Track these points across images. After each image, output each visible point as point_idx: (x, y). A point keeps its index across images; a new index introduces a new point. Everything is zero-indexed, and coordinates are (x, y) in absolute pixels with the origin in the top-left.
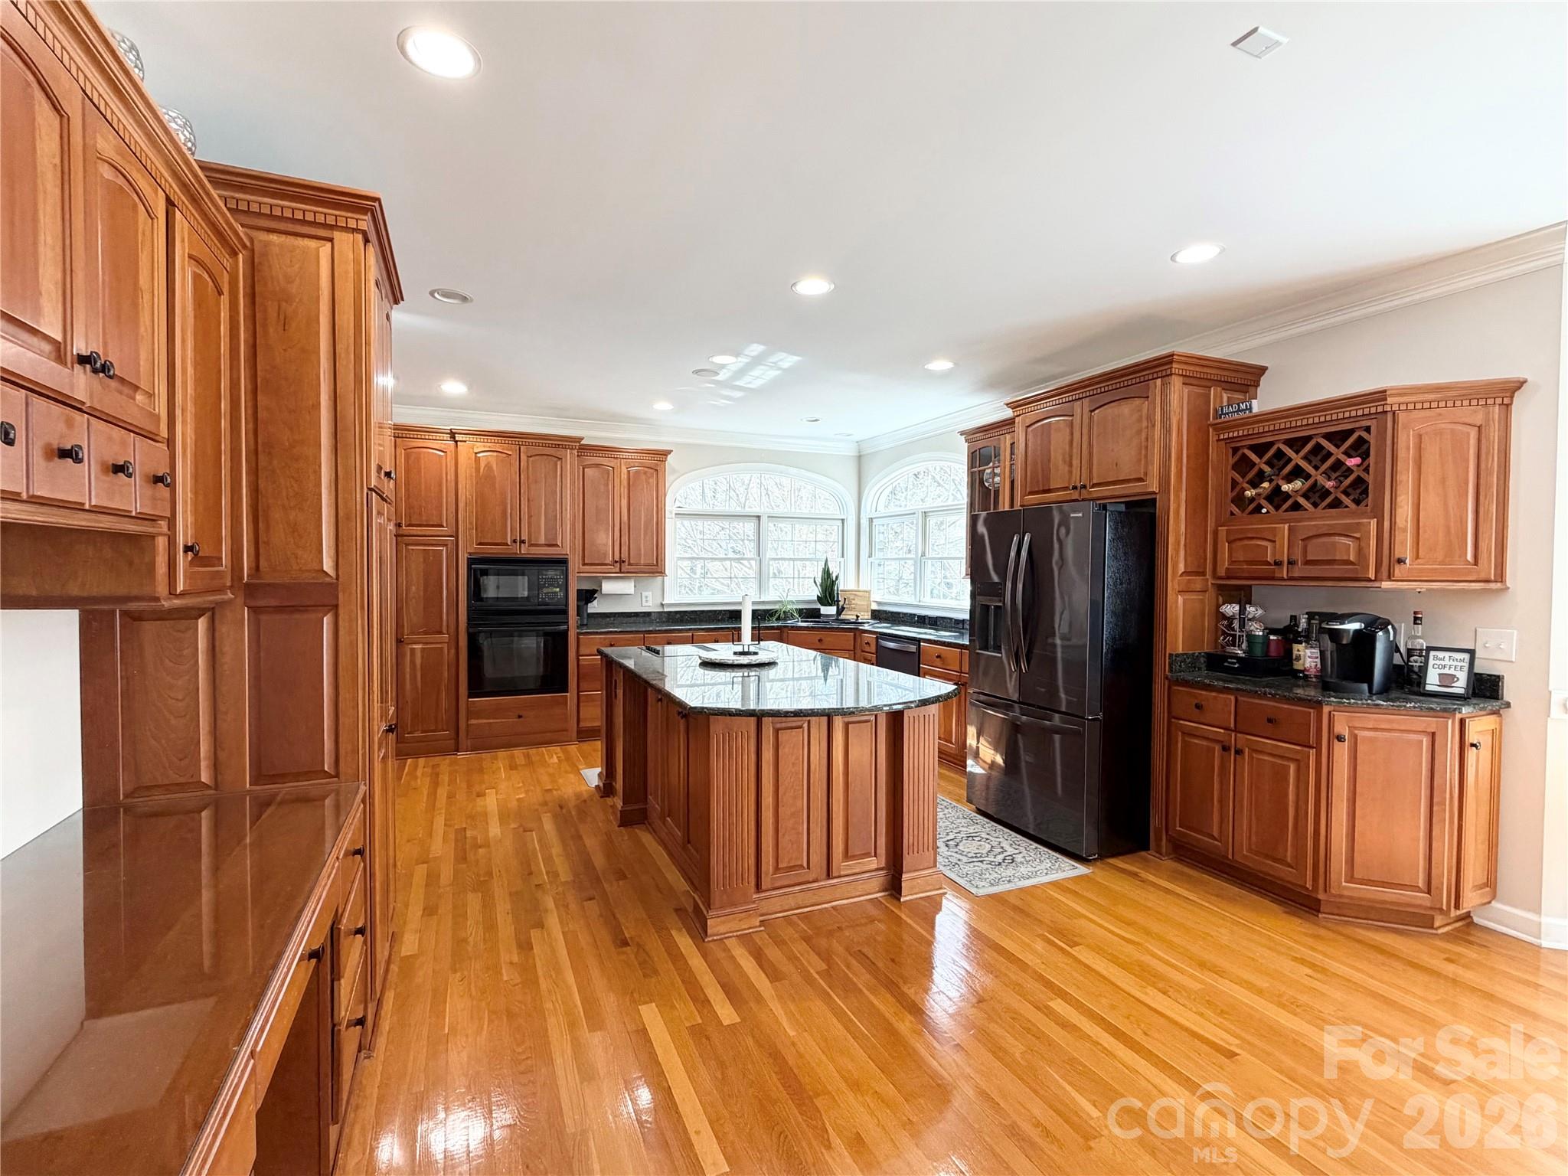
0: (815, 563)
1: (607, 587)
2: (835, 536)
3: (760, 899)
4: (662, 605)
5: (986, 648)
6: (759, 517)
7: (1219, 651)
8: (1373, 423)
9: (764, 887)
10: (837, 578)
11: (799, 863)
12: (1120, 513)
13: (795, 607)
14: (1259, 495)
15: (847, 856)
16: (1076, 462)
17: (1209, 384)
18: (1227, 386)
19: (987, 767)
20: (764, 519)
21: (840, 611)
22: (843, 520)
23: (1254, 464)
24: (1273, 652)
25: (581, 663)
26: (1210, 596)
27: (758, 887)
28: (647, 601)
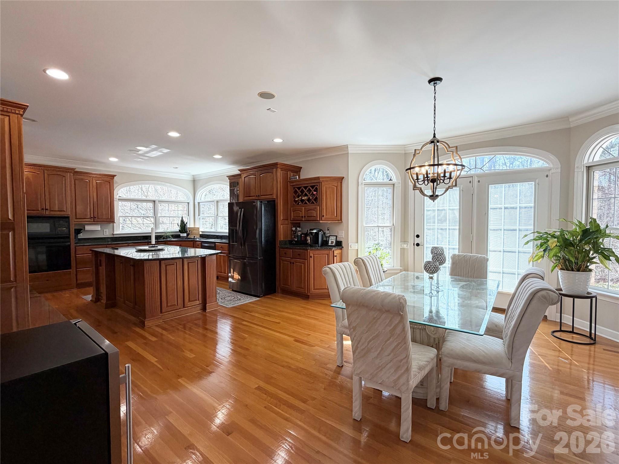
0: (178, 218)
1: (87, 228)
2: (186, 208)
3: (162, 315)
4: (113, 234)
5: (233, 242)
6: (154, 201)
7: (292, 240)
8: (318, 184)
9: (163, 311)
10: (186, 223)
11: (174, 304)
12: (266, 203)
13: (170, 234)
14: (298, 200)
15: (189, 301)
16: (257, 189)
17: (287, 170)
18: (293, 171)
19: (237, 280)
20: (157, 202)
21: (188, 235)
22: (188, 203)
23: (298, 192)
24: (303, 239)
25: (77, 257)
26: (289, 226)
27: (161, 312)
28: (106, 233)
